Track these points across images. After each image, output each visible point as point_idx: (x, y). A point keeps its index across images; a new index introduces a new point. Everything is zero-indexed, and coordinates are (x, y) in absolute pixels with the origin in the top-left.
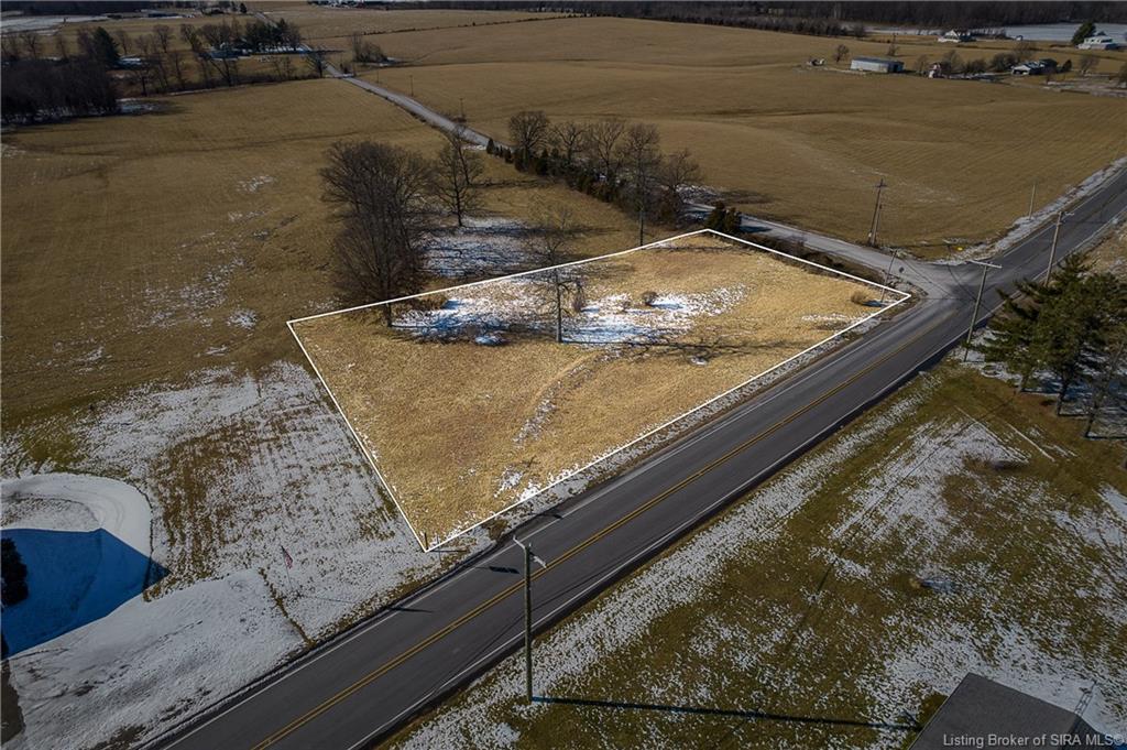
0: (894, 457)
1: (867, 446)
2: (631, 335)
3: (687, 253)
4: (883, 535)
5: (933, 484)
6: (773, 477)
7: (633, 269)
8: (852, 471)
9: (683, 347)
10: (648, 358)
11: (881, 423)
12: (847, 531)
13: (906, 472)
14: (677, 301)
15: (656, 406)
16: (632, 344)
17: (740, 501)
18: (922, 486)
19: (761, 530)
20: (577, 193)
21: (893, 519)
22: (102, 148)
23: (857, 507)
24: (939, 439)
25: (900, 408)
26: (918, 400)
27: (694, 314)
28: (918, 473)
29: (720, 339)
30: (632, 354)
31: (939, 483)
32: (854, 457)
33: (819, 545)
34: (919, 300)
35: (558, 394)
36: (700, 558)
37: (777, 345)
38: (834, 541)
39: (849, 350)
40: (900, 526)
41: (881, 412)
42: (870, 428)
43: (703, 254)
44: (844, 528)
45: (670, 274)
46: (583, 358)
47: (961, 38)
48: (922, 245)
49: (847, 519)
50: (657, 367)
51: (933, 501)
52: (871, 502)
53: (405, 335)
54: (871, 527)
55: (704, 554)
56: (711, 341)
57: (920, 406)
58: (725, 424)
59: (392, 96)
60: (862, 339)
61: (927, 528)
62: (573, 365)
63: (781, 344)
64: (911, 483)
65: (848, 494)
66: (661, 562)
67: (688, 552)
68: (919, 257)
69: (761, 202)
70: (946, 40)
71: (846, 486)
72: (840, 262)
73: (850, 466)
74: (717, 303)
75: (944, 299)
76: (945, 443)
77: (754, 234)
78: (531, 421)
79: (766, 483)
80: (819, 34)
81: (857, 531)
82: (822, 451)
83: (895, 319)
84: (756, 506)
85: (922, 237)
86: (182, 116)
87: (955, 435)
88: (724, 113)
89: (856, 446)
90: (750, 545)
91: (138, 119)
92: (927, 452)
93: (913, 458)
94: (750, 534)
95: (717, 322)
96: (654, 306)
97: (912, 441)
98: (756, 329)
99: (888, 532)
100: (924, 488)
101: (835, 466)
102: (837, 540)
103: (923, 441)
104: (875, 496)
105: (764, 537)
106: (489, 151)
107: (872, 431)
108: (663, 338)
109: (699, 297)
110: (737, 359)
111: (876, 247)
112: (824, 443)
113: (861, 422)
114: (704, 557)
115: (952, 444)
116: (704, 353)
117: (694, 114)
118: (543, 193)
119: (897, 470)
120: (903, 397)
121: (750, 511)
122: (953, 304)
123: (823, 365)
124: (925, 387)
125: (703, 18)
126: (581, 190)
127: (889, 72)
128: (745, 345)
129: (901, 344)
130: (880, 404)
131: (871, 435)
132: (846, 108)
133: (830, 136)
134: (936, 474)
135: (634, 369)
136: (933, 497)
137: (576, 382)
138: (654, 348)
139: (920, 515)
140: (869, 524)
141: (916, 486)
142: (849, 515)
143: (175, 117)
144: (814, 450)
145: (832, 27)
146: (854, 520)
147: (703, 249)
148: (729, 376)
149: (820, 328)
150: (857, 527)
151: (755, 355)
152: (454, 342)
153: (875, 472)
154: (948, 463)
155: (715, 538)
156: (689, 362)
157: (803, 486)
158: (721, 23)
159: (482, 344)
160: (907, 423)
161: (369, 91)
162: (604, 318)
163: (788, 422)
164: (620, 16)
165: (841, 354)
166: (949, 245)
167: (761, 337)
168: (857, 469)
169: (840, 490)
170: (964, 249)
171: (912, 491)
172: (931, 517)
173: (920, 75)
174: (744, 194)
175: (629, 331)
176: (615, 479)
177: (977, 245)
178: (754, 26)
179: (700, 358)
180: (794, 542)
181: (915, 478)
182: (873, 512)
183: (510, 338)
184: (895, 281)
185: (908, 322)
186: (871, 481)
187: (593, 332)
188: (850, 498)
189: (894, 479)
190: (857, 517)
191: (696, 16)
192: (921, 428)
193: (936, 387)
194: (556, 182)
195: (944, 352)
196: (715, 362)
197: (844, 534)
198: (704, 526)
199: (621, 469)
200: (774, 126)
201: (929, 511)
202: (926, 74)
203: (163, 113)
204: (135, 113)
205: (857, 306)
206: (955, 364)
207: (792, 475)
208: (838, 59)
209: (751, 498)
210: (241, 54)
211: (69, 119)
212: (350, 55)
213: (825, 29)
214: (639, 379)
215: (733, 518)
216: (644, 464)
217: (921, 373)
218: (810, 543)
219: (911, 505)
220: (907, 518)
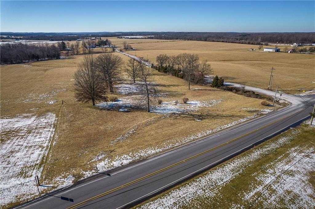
0: (280, 160)
1: (266, 155)
2: (175, 111)
3: (204, 91)
4: (275, 201)
5: (302, 175)
6: (219, 165)
7: (184, 94)
8: (258, 165)
9: (193, 115)
10: (179, 118)
11: (273, 146)
12: (254, 196)
13: (286, 167)
14: (196, 102)
15: (175, 133)
16: (175, 114)
17: (200, 175)
18: (296, 175)
19: (206, 191)
20: (174, 77)
21: (280, 192)
22: (50, 66)
23: (260, 183)
24: (303, 154)
25: (282, 140)
26: (291, 138)
27: (201, 106)
28: (293, 168)
29: (209, 113)
30: (174, 117)
31: (306, 175)
32: (260, 159)
33: (236, 203)
34: (289, 105)
35: (138, 128)
36: (170, 203)
37: (230, 116)
38: (245, 201)
39: (260, 119)
40: (285, 196)
41: (273, 141)
42: (268, 147)
43: (210, 91)
44: (252, 194)
45: (197, 96)
46: (155, 117)
47: (298, 45)
48: (289, 90)
49: (254, 189)
50: (181, 121)
51: (304, 184)
52: (268, 181)
53: (97, 108)
54: (267, 195)
55: (172, 201)
56: (205, 114)
57: (291, 140)
58: (202, 141)
59: (130, 56)
60: (265, 115)
61: (302, 200)
62: (150, 119)
63: (232, 116)
64: (291, 173)
65: (255, 176)
66: (148, 204)
67: (164, 200)
68: (288, 93)
69: (232, 79)
70: (293, 46)
71: (255, 172)
72: (258, 94)
73: (257, 163)
74: (211, 104)
75: (299, 105)
76: (306, 156)
77: (228, 86)
78: (123, 136)
79: (215, 168)
80: (254, 44)
81: (259, 197)
82: (245, 155)
83: (279, 110)
84: (207, 179)
85: (288, 88)
86: (74, 59)
87: (312, 153)
88: (224, 61)
89: (261, 155)
90: (199, 199)
91: (63, 60)
92: (298, 159)
93: (290, 161)
94: (200, 192)
95: (209, 109)
96: (187, 103)
97: (289, 154)
98: (223, 111)
99: (277, 199)
100: (297, 177)
101: (250, 162)
102: (247, 201)
103: (295, 154)
104: (270, 178)
105: (207, 195)
106: (152, 67)
107: (269, 149)
108: (187, 112)
109: (205, 102)
110: (213, 120)
111: (271, 90)
112: (246, 152)
113: (264, 145)
114: (172, 203)
115: (311, 157)
116: (201, 118)
117: (215, 61)
118: (164, 77)
119: (282, 166)
120: (284, 136)
121: (203, 181)
122: (303, 107)
123: (248, 123)
124: (293, 133)
125: (221, 41)
126: (175, 76)
127: (275, 52)
128: (218, 116)
129: (281, 118)
130: (272, 138)
131: (268, 150)
132: (262, 60)
133: (257, 66)
134: (303, 170)
135: (172, 121)
136: (303, 182)
137: (147, 124)
138: (182, 115)
139: (297, 191)
140: (266, 193)
141: (293, 175)
142: (255, 187)
143: (72, 59)
144: (240, 155)
145: (258, 43)
146: (258, 190)
147: (210, 90)
148: (209, 125)
149: (248, 112)
150: (259, 194)
151: (221, 119)
152: (111, 110)
153: (270, 167)
154: (310, 165)
155: (181, 193)
156: (194, 120)
157: (233, 170)
158: (226, 42)
159: (121, 111)
160: (285, 146)
161: (125, 55)
162: (168, 106)
163: (229, 143)
164: (198, 41)
165: (257, 120)
166: (299, 90)
167: (224, 113)
168: (261, 165)
169: (251, 174)
170: (305, 91)
171: (290, 178)
172: (304, 193)
173: (286, 52)
174: (227, 77)
175: (175, 110)
176: (144, 160)
177: (311, 90)
178: (236, 43)
179: (199, 119)
180: (222, 199)
181: (292, 171)
182: (269, 187)
183: (132, 110)
184: (278, 99)
185: (284, 111)
186: (268, 171)
187: (162, 110)
188: (256, 178)
189: (280, 170)
190: (260, 188)
191: (219, 40)
192: (293, 149)
193: (299, 133)
194: (169, 74)
195: (301, 122)
196: (204, 120)
197: (251, 198)
198: (177, 187)
199: (149, 156)
200: (240, 63)
201: (302, 190)
202: (287, 52)
203: (69, 59)
204: (63, 59)
205: (264, 106)
206: (307, 126)
207: (228, 165)
208: (260, 49)
209: (205, 174)
210: (96, 47)
211: (47, 60)
212: (123, 48)
213: (256, 43)
214: (172, 125)
215: (194, 183)
216: (160, 155)
217: (291, 128)
218: (231, 201)
219: (290, 185)
220: (289, 192)
